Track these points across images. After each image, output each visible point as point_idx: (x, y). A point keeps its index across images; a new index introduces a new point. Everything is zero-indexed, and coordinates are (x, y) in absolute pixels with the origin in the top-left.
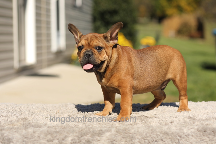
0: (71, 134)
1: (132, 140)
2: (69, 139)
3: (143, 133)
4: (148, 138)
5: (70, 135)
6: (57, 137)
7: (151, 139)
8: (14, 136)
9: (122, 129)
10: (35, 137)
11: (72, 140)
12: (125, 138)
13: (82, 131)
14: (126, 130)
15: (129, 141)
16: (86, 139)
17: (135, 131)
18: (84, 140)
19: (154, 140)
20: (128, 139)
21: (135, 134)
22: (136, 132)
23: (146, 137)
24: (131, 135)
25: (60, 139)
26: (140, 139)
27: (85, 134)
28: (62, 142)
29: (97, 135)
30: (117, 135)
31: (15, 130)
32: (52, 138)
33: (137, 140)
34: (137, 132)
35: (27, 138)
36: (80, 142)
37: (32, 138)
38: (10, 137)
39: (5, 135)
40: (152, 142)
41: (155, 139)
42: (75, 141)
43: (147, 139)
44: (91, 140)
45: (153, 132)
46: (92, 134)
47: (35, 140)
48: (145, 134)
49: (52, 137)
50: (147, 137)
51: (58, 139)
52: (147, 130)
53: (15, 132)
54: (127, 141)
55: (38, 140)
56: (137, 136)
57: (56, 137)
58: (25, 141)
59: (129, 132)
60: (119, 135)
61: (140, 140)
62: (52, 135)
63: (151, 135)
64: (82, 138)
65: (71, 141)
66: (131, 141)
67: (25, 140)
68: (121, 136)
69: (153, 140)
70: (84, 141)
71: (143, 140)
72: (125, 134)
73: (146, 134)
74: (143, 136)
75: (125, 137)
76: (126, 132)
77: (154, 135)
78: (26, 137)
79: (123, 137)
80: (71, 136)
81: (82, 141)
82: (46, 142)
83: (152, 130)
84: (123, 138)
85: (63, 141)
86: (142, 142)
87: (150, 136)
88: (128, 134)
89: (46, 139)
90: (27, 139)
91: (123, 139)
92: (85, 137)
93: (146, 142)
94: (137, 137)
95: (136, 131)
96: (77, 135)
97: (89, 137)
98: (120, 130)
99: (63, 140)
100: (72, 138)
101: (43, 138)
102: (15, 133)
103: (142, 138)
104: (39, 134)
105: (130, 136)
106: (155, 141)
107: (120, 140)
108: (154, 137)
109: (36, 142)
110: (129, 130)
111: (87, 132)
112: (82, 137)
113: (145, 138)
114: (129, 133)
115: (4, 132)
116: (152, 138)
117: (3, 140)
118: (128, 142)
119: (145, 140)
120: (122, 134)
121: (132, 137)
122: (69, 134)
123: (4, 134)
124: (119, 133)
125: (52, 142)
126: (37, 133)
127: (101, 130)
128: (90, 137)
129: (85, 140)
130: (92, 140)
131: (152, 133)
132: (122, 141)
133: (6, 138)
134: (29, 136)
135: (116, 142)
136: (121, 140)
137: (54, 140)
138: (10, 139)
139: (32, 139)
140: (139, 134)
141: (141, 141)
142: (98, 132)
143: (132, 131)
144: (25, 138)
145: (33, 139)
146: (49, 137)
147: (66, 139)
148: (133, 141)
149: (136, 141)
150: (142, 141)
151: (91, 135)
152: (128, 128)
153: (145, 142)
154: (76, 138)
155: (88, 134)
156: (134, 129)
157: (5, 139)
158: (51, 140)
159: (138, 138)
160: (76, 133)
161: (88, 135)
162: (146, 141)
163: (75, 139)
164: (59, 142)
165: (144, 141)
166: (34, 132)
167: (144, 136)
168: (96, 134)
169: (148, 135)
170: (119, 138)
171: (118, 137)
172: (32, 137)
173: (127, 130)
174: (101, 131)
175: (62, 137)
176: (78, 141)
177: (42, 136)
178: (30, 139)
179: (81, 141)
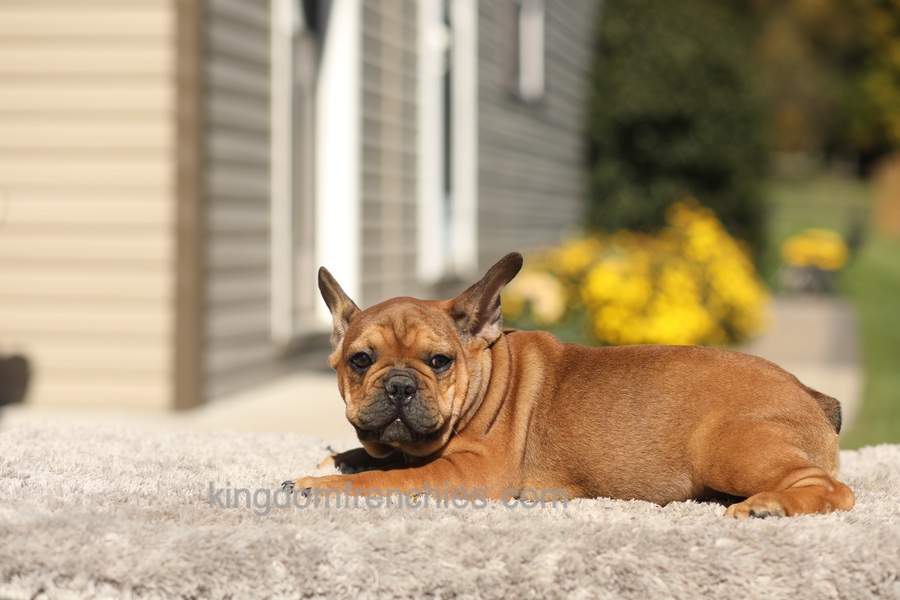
0: (557, 542)
1: (799, 571)
2: (549, 561)
3: (847, 545)
4: (867, 567)
5: (552, 545)
6: (501, 550)
7: (879, 570)
8: (332, 540)
9: (759, 529)
10: (416, 547)
11: (560, 563)
12: (774, 562)
13: (598, 534)
14: (775, 534)
15: (790, 574)
16: (616, 563)
17: (812, 537)
18: (608, 565)
19: (889, 574)
20: (784, 568)
21: (812, 546)
22: (817, 541)
23: (857, 559)
24: (796, 550)
25: (512, 558)
26: (835, 569)
27: (614, 543)
28: (521, 569)
29: (659, 547)
30: (740, 551)
31: (334, 525)
32: (480, 555)
33: (824, 572)
34: (823, 539)
35: (383, 549)
36: (593, 574)
37: (404, 552)
38: (320, 545)
39: (298, 536)
40: (883, 580)
41: (893, 570)
42: (571, 568)
43: (862, 571)
44: (633, 566)
45: (886, 542)
46: (640, 543)
47: (415, 560)
48: (852, 549)
49: (482, 550)
50: (863, 561)
51: (505, 558)
52: (860, 537)
53: (337, 528)
54: (780, 576)
55: (427, 560)
56: (820, 555)
57: (496, 548)
58: (377, 562)
59: (788, 539)
60: (746, 549)
61: (833, 572)
62: (480, 541)
63: (879, 552)
64: (599, 558)
65: (556, 568)
66: (797, 576)
67: (377, 556)
68: (758, 553)
69: (886, 575)
70: (608, 570)
71: (844, 571)
72: (771, 546)
73: (859, 550)
74: (847, 558)
75: (774, 556)
76: (777, 542)
77: (891, 553)
78: (379, 546)
79: (766, 556)
80: (556, 548)
81: (601, 567)
82: (459, 568)
83: (881, 536)
84: (765, 561)
85: (524, 566)
86: (841, 580)
87: (876, 556)
88: (786, 547)
89: (456, 555)
90: (384, 555)
91: (763, 566)
92: (611, 553)
93: (858, 581)
94: (821, 559)
95: (818, 536)
96: (580, 544)
97: (629, 556)
98: (754, 532)
99: (525, 562)
100: (560, 557)
101: (448, 554)
102: (335, 532)
103: (842, 564)
104: (428, 536)
105: (792, 554)
106: (893, 577)
107: (752, 568)
108: (892, 563)
109: (418, 565)
110: (790, 535)
111: (620, 535)
112: (599, 553)
113: (855, 566)
114: (787, 544)
115: (291, 527)
116: (881, 564)
117: (289, 555)
118: (785, 578)
119: (853, 571)
120: (762, 545)
121: (802, 560)
122: (550, 541)
123: (292, 535)
124: (749, 544)
125: (483, 567)
126: (420, 533)
127: (676, 533)
128: (633, 553)
129: (614, 567)
130: (640, 566)
131: (880, 546)
132: (761, 575)
133: (303, 547)
134: (392, 546)
135: (737, 575)
136: (757, 568)
137: (488, 560)
138: (316, 551)
139: (403, 555)
140: (829, 549)
141: (836, 576)
142: (664, 537)
143: (801, 538)
144: (377, 550)
145: (409, 556)
146: (470, 548)
147: (537, 559)
148: (806, 574)
149: (817, 576)
150: (843, 576)
151: (634, 548)
152: (785, 527)
153: (852, 579)
154: (578, 557)
155: (625, 545)
156: (807, 531)
157: (297, 550)
158: (480, 561)
159: (825, 566)
160: (578, 537)
161: (623, 549)
162: (858, 575)
163: (571, 559)
164: (510, 571)
165: (849, 575)
166: (411, 531)
167: (850, 556)
168: (654, 542)
169: (866, 553)
170: (748, 562)
171: (743, 558)
172: (404, 545)
173: (780, 535)
174: (674, 536)
175: (521, 549)
176: (582, 566)
177: (441, 545)
178: (396, 554)
179: (594, 569)
